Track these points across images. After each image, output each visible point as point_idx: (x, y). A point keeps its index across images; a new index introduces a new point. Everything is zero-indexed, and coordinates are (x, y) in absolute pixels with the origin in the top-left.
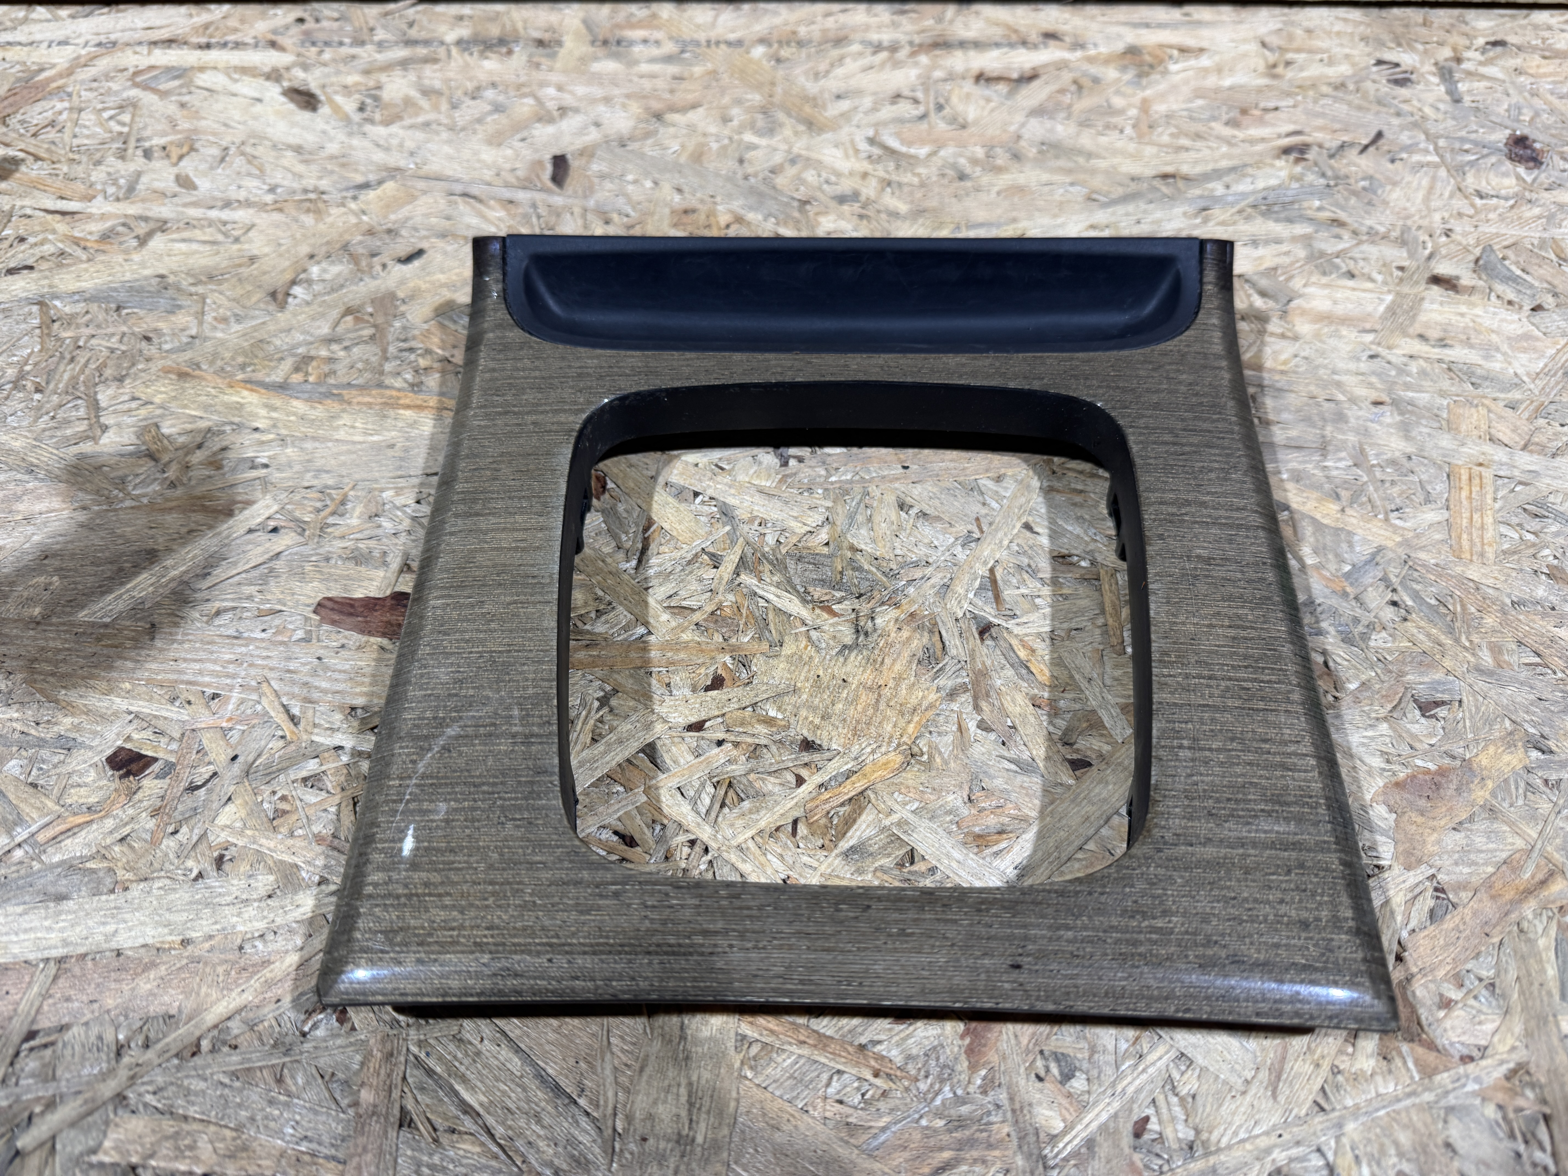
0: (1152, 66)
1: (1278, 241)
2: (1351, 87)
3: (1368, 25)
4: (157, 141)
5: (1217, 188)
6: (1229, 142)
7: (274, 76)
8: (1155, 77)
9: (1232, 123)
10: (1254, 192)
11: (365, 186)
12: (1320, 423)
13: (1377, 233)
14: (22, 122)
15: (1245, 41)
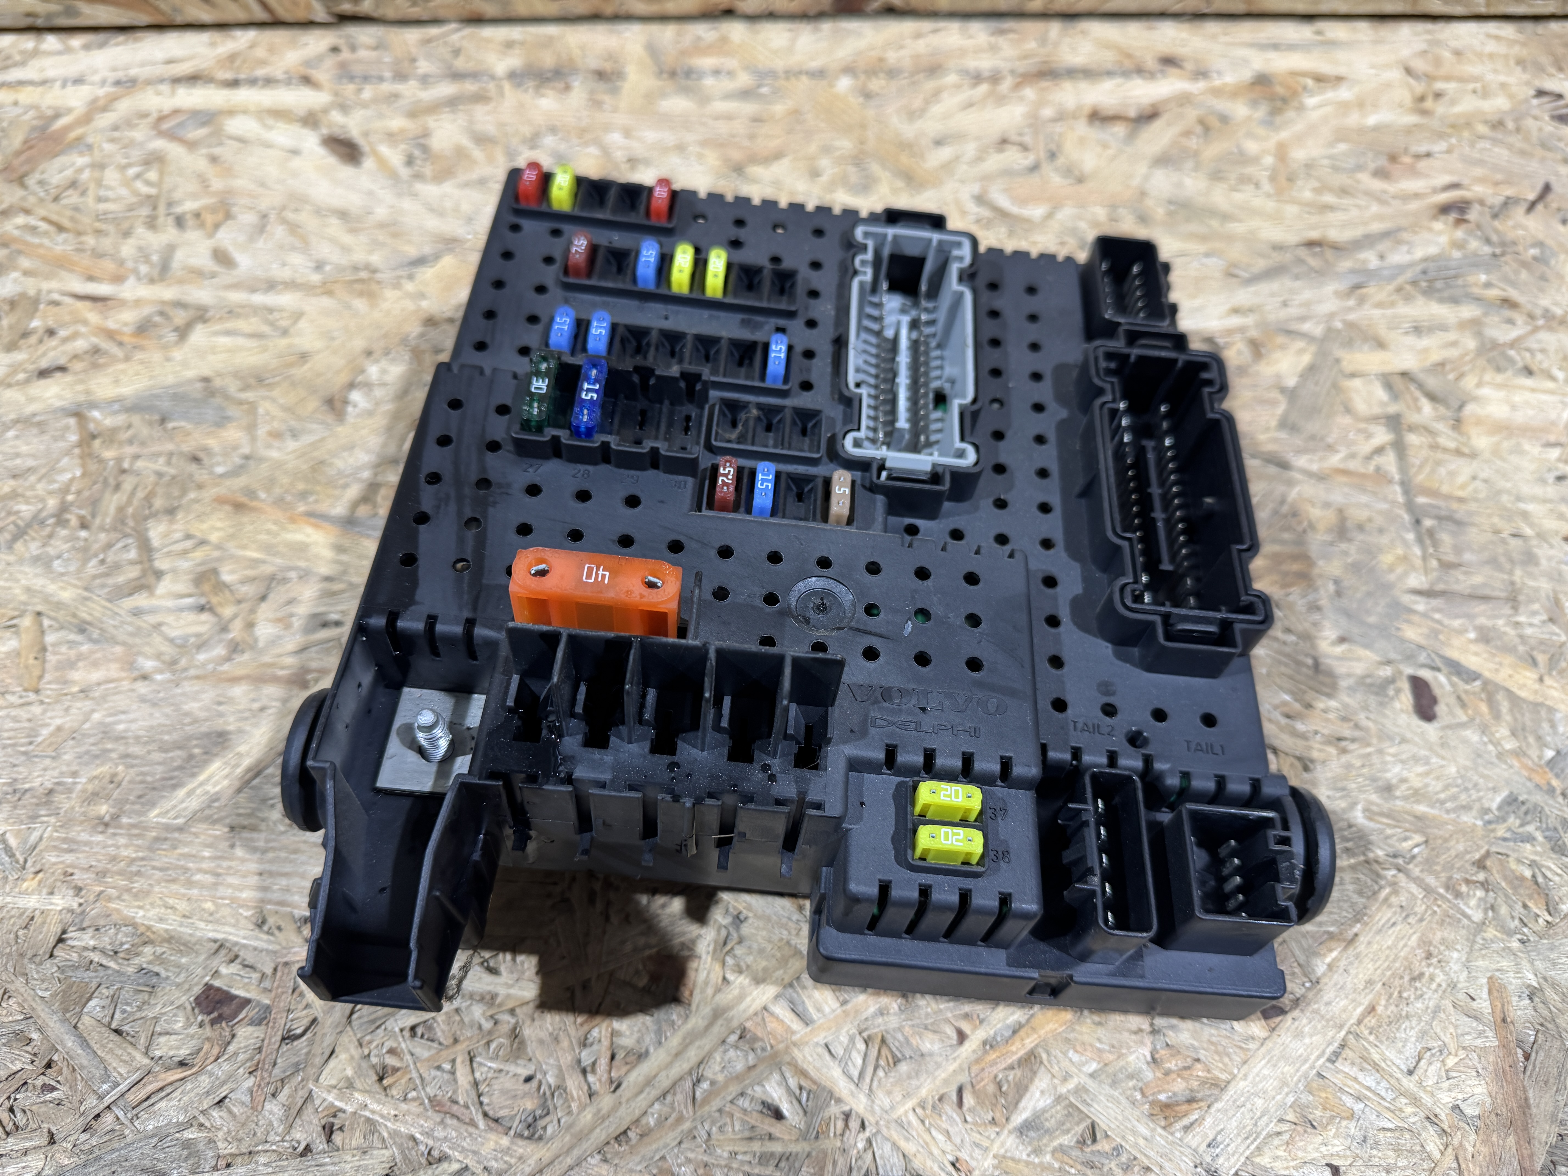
0: (1284, 100)
1: (1444, 328)
2: (1510, 125)
3: (1524, 44)
4: (189, 206)
5: (1370, 258)
6: (1379, 198)
7: (310, 120)
8: (1291, 114)
9: (1381, 174)
10: (1411, 265)
11: (421, 261)
12: (1508, 566)
13: (1553, 317)
14: (41, 183)
15: (1387, 66)
